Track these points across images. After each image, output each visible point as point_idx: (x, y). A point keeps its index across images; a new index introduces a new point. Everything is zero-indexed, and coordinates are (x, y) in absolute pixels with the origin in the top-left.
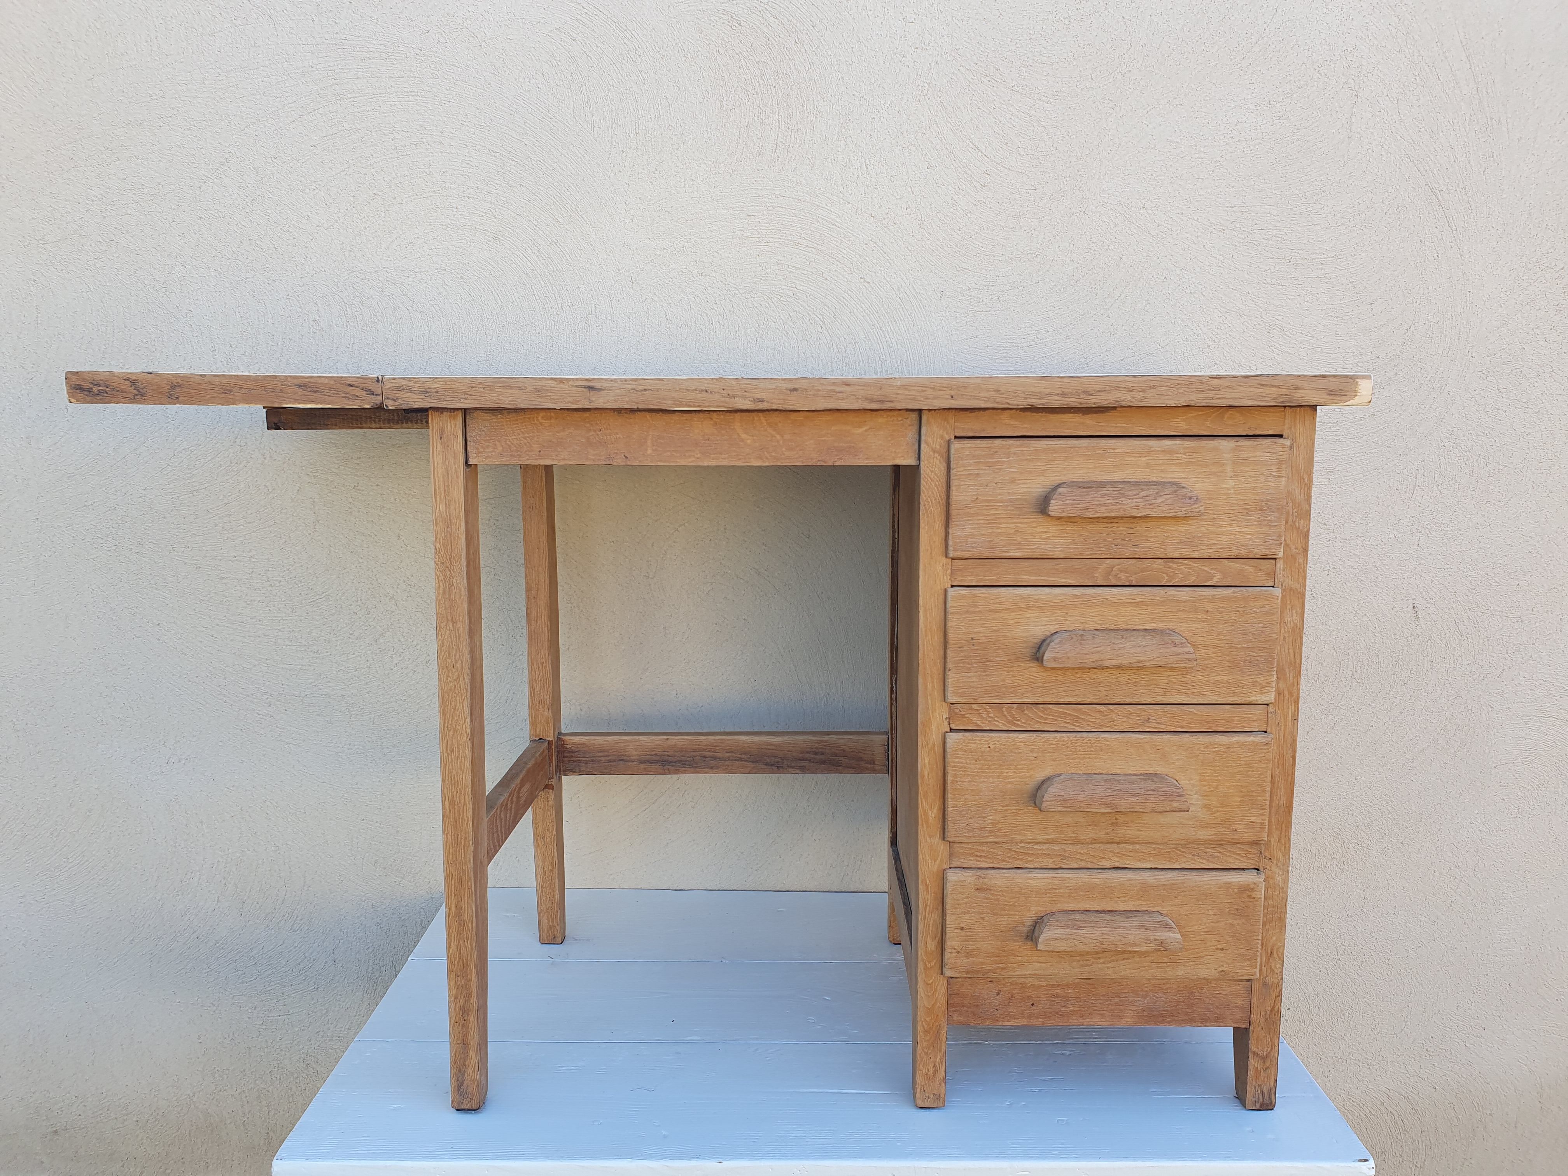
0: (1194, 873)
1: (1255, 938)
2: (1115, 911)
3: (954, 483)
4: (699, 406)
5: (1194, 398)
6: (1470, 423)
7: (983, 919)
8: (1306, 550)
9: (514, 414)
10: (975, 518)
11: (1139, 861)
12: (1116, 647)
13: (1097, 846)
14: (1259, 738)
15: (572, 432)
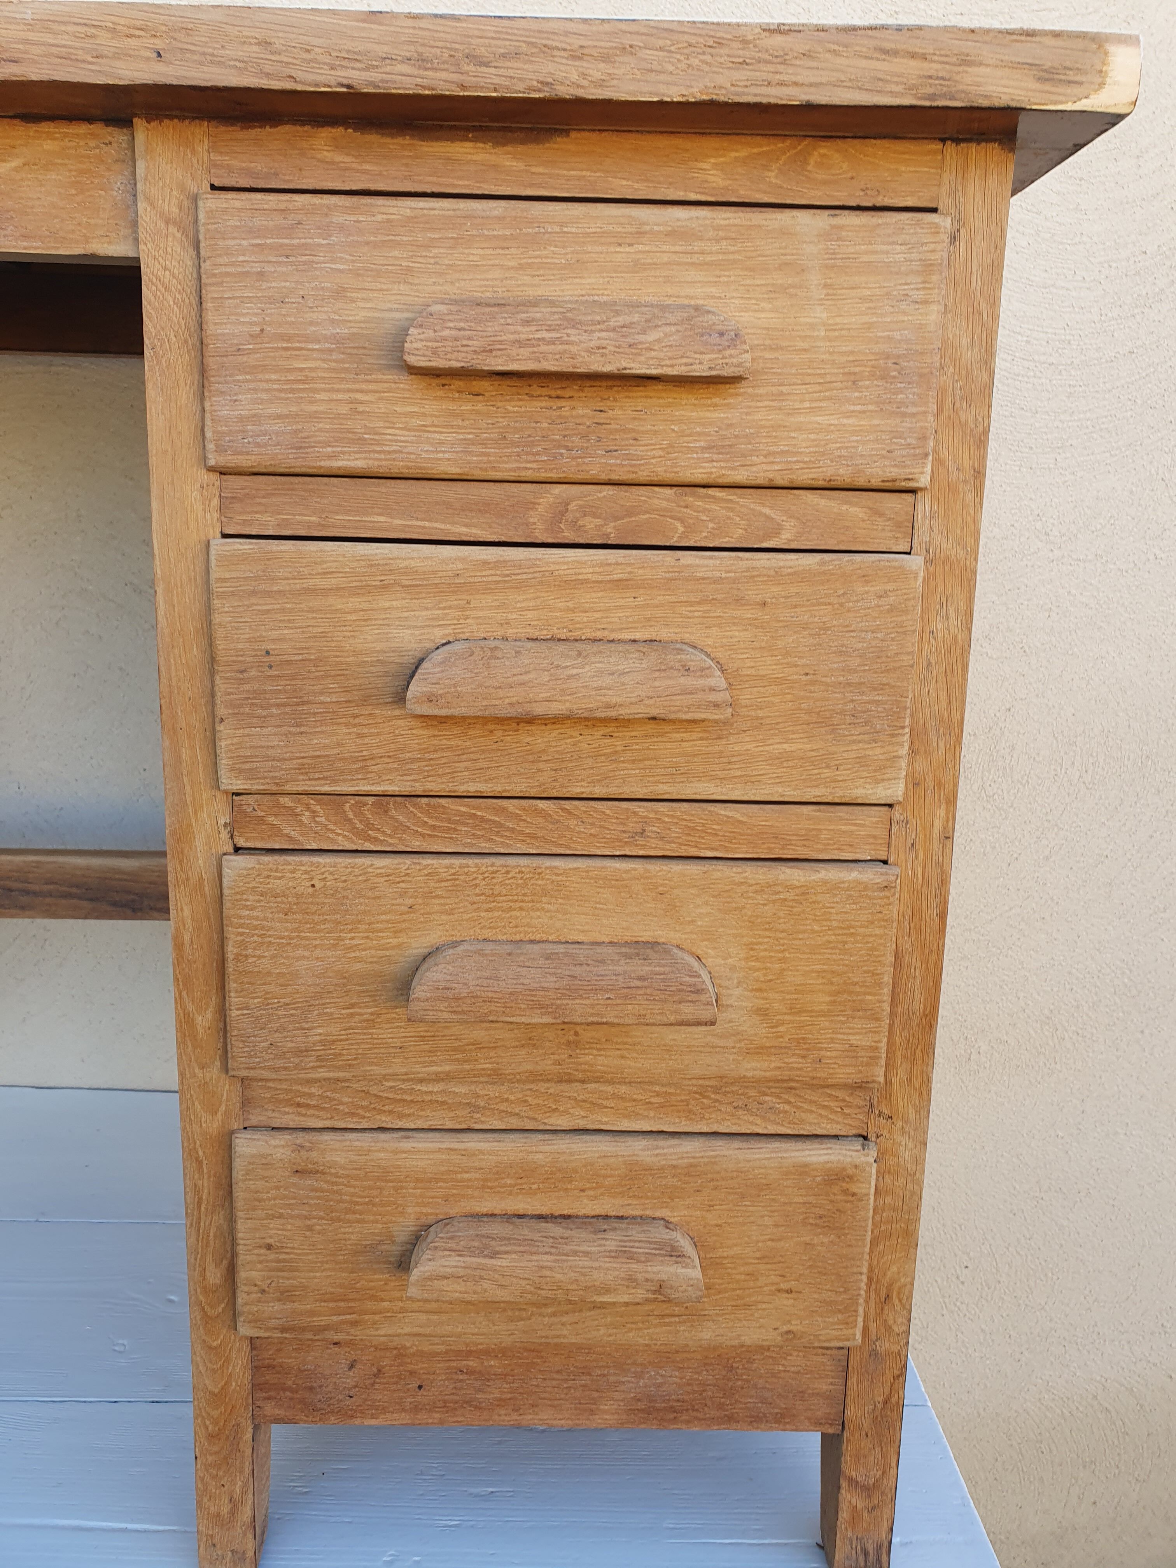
0: (736, 1143)
1: (855, 1270)
2: (577, 1217)
3: (209, 294)
7: (310, 1228)
10: (260, 376)
11: (627, 1116)
12: (564, 674)
13: (542, 1087)
14: (870, 875)
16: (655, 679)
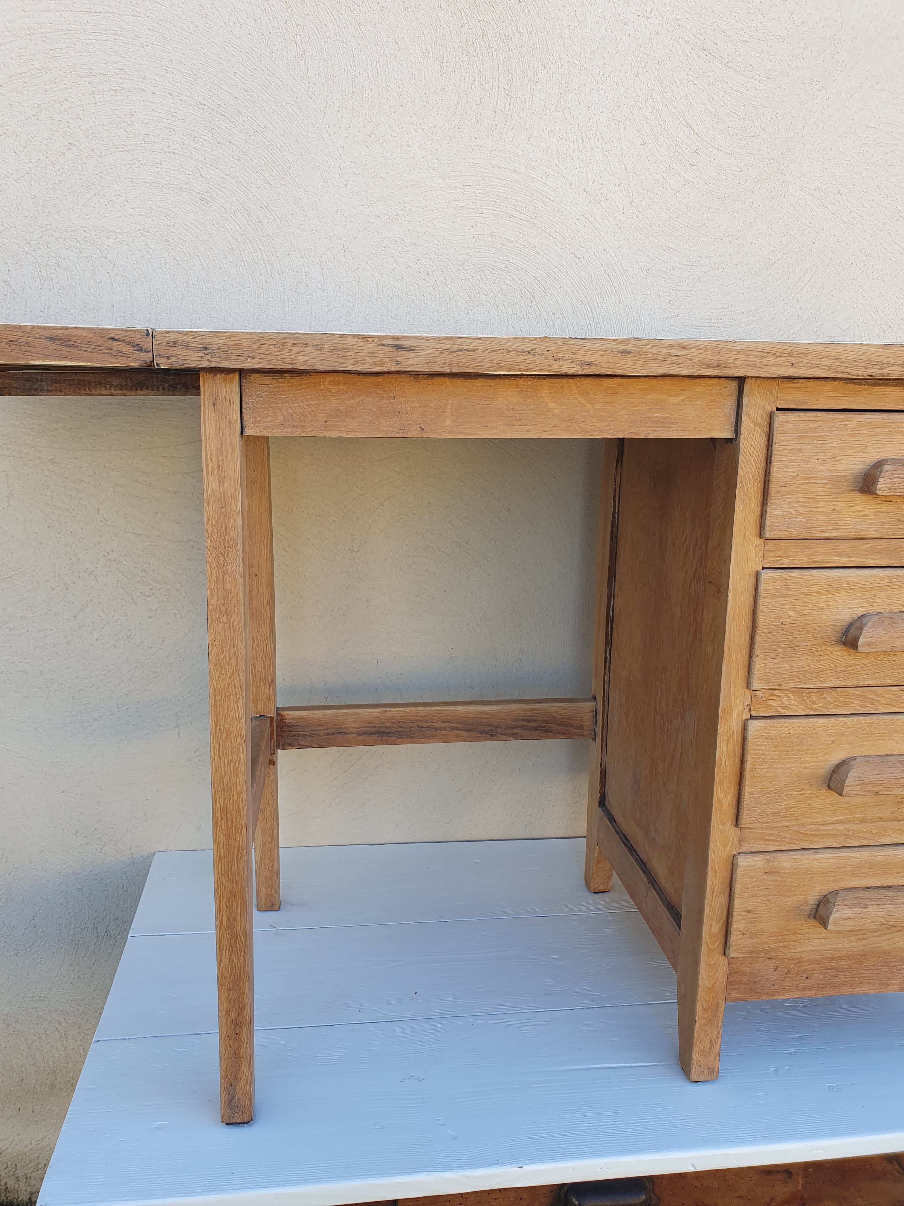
3: (775, 459)
7: (769, 900)
9: (297, 378)
10: (794, 496)
13: (880, 824)
15: (362, 401)
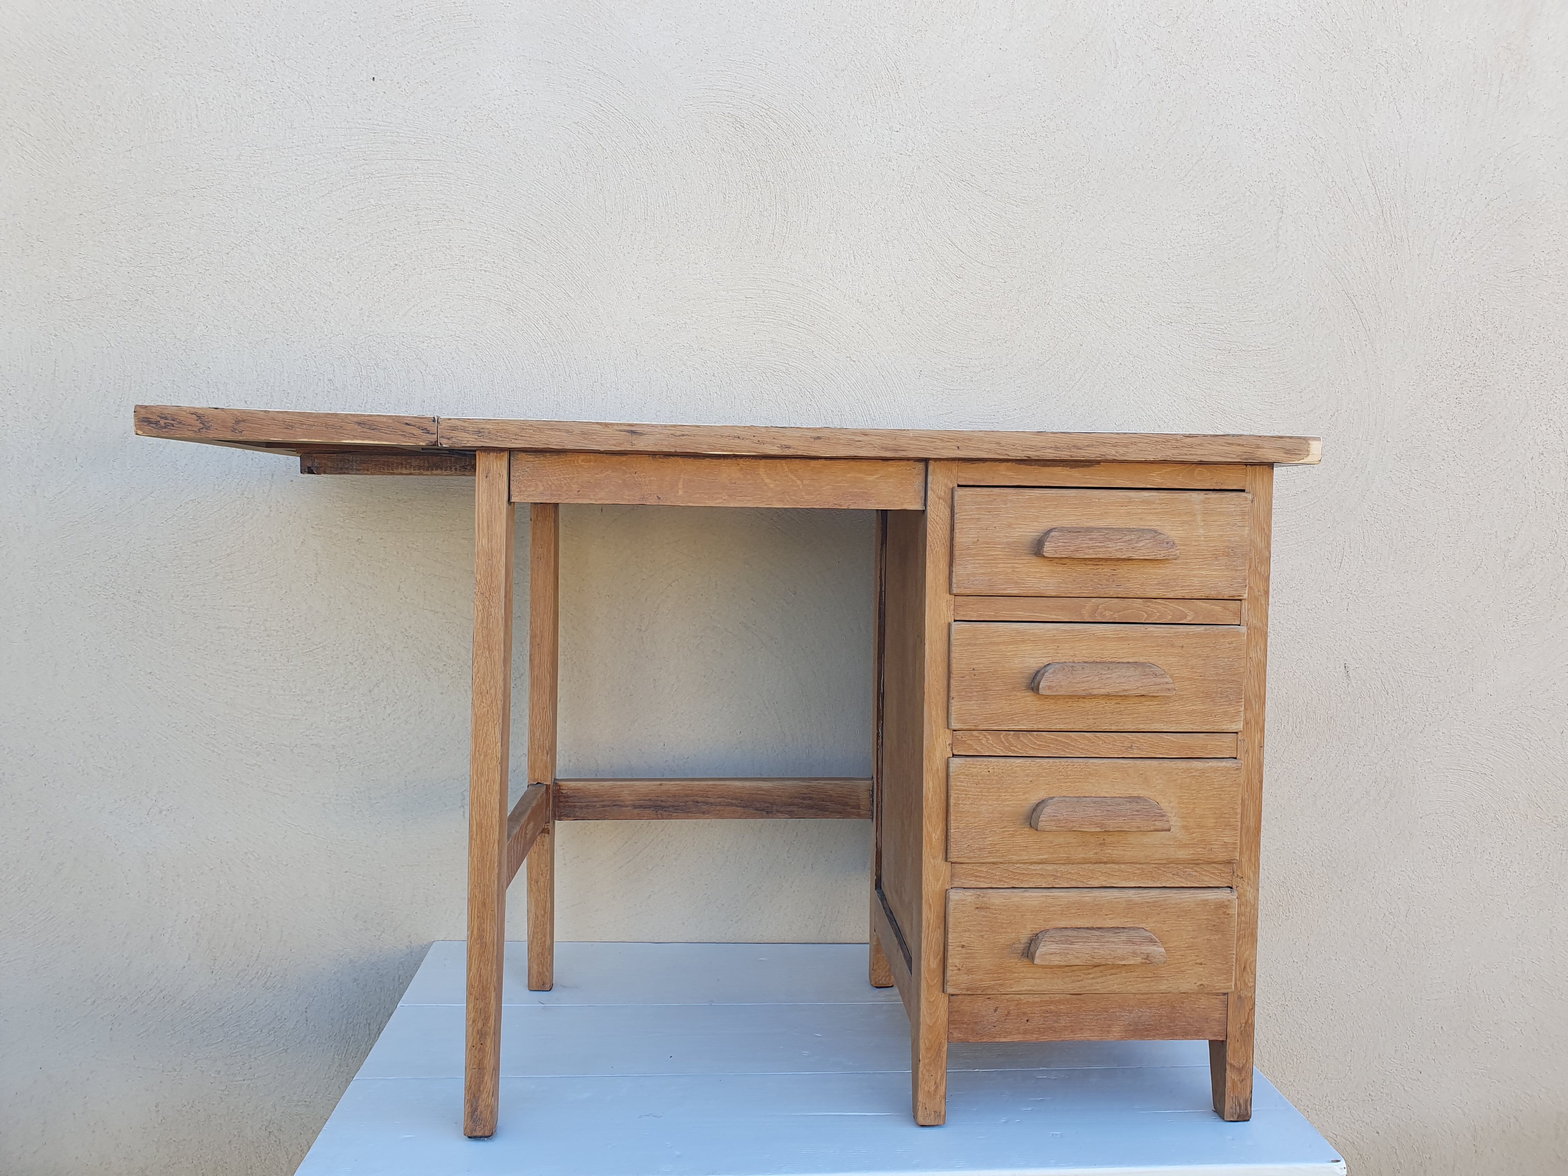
0: (1174, 891)
1: (1230, 952)
2: (1105, 928)
3: (958, 526)
4: (731, 451)
5: (1170, 454)
6: (1388, 500)
7: (982, 936)
8: (1267, 592)
9: (556, 457)
10: (976, 558)
11: (1125, 880)
12: (1104, 677)
13: (1086, 866)
14: (1230, 764)
15: (609, 475)
16: (1143, 679)
